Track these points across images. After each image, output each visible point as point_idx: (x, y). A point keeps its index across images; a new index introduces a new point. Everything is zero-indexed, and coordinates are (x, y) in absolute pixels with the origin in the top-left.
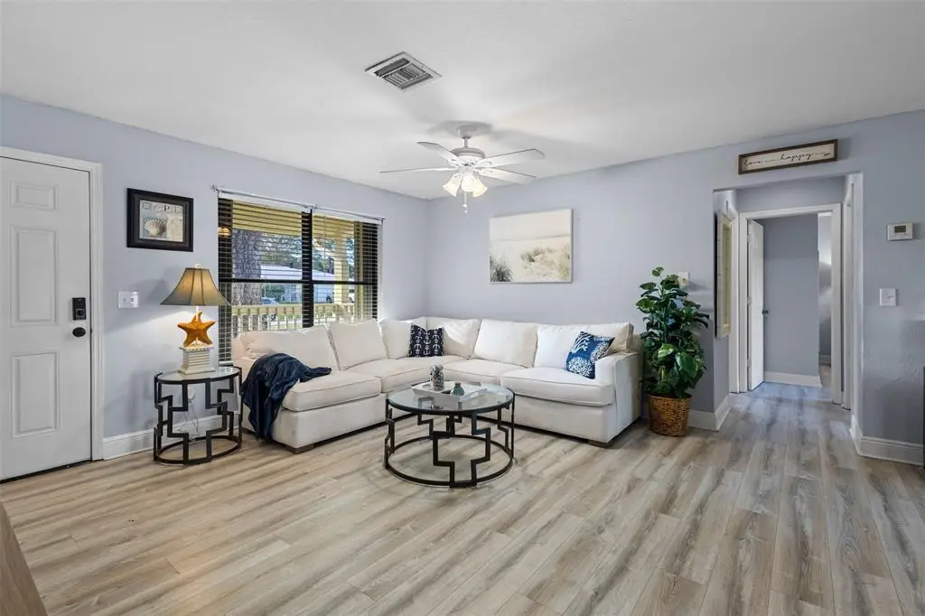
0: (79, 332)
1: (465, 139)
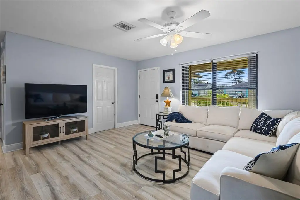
0: (157, 101)
1: (172, 18)
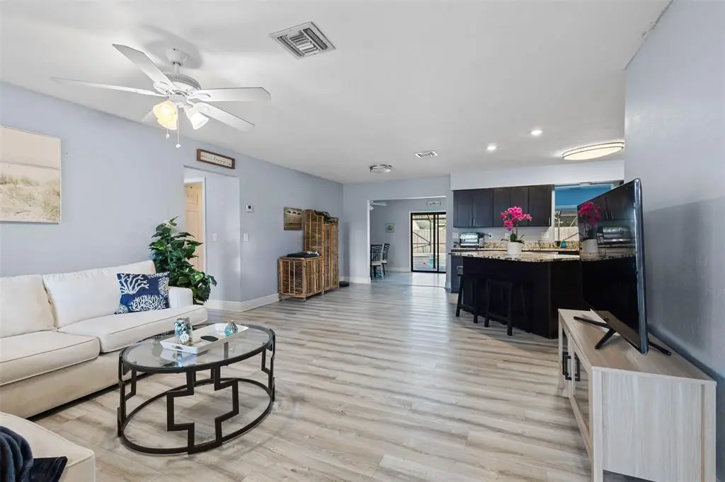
1: (176, 65)
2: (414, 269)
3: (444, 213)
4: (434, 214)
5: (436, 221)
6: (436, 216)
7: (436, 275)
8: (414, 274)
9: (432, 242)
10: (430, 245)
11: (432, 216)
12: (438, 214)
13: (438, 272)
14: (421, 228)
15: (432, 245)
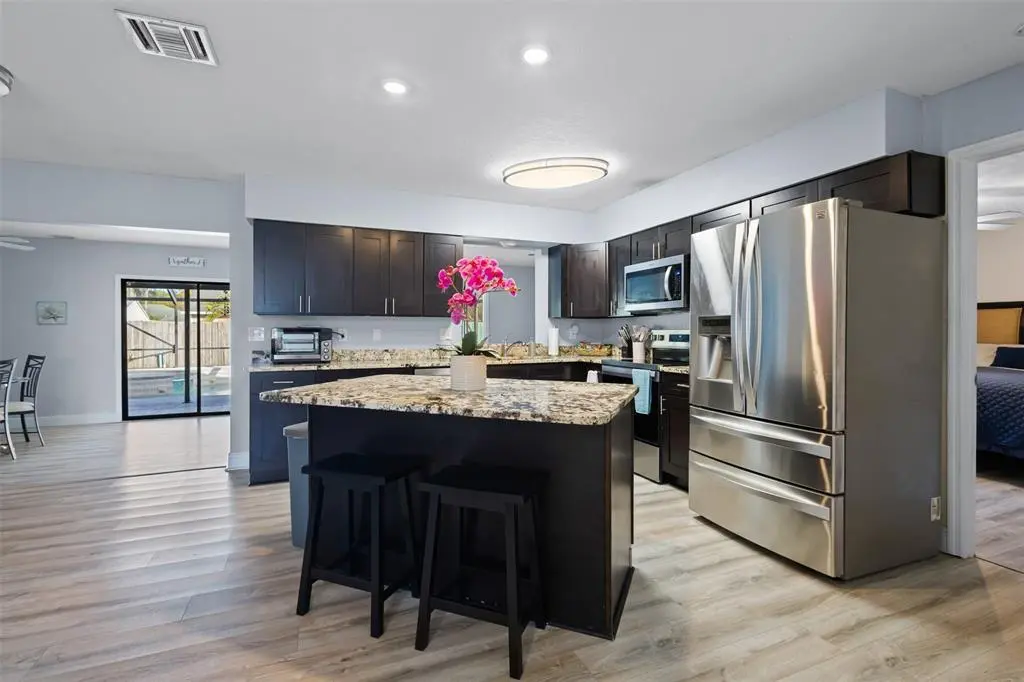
2: (130, 414)
3: (225, 286)
4: (186, 286)
5: (193, 305)
6: (193, 293)
7: (194, 420)
8: (131, 425)
9: (181, 344)
10: (174, 349)
11: (180, 293)
12: (200, 286)
13: (199, 414)
14: (151, 318)
15: (181, 354)
